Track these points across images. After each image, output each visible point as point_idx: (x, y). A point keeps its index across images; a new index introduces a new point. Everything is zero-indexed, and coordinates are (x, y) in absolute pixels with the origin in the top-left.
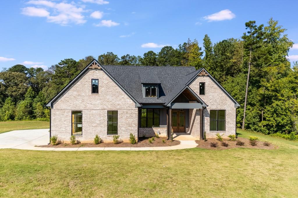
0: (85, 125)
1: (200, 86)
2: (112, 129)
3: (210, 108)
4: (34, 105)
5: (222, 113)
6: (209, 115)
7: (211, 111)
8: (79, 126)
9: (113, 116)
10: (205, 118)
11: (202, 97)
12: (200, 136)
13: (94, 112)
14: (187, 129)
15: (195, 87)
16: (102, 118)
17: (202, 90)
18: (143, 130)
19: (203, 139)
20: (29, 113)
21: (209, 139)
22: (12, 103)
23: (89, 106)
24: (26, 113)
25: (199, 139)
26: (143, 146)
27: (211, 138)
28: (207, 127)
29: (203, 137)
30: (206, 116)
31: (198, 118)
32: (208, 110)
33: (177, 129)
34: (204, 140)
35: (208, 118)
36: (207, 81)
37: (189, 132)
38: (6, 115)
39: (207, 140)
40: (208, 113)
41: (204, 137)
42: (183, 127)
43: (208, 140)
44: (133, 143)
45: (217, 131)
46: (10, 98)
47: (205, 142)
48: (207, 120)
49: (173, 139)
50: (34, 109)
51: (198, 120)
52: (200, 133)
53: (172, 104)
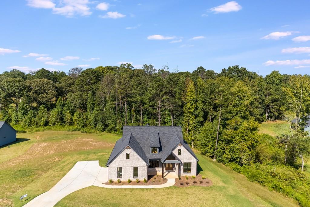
0: (123, 173)
1: (179, 151)
2: (136, 174)
3: (184, 161)
4: (64, 112)
5: (190, 164)
6: (183, 165)
7: (184, 163)
8: (121, 174)
9: (136, 169)
10: (181, 166)
11: (179, 157)
13: (127, 168)
14: (173, 168)
15: (175, 152)
16: (131, 170)
17: (180, 153)
20: (60, 120)
22: (44, 109)
23: (125, 165)
24: (58, 120)
26: (150, 184)
27: (184, 176)
28: (182, 171)
31: (177, 166)
32: (182, 163)
33: (168, 168)
35: (183, 167)
36: (182, 148)
37: (174, 170)
38: (42, 121)
41: (179, 177)
44: (146, 182)
45: (187, 173)
46: (43, 105)
47: (179, 180)
48: (182, 168)
49: (165, 178)
50: (64, 116)
52: (178, 174)
53: (164, 161)
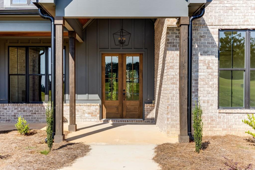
3: (220, 21)
6: (216, 50)
7: (223, 33)
10: (201, 58)
12: (178, 126)
18: (16, 111)
19: (191, 140)
21: (214, 138)
25: (174, 139)
27: (223, 133)
29: (190, 130)
30: (205, 53)
32: (211, 30)
33: (117, 108)
34: (194, 144)
35: (213, 61)
39: (204, 146)
40: (213, 39)
41: (194, 132)
42: (137, 102)
43: (212, 143)
45: (246, 108)
47: (198, 151)
48: (208, 67)
51: (172, 67)
52: (178, 114)
